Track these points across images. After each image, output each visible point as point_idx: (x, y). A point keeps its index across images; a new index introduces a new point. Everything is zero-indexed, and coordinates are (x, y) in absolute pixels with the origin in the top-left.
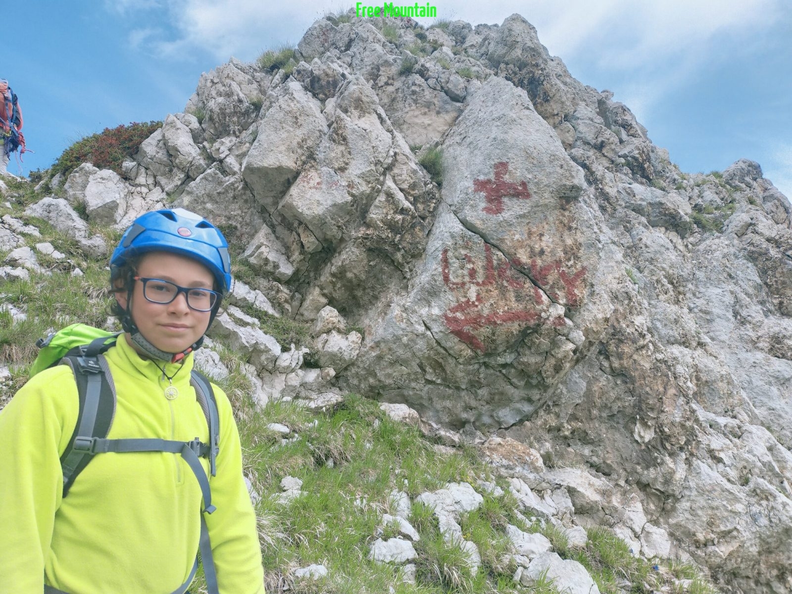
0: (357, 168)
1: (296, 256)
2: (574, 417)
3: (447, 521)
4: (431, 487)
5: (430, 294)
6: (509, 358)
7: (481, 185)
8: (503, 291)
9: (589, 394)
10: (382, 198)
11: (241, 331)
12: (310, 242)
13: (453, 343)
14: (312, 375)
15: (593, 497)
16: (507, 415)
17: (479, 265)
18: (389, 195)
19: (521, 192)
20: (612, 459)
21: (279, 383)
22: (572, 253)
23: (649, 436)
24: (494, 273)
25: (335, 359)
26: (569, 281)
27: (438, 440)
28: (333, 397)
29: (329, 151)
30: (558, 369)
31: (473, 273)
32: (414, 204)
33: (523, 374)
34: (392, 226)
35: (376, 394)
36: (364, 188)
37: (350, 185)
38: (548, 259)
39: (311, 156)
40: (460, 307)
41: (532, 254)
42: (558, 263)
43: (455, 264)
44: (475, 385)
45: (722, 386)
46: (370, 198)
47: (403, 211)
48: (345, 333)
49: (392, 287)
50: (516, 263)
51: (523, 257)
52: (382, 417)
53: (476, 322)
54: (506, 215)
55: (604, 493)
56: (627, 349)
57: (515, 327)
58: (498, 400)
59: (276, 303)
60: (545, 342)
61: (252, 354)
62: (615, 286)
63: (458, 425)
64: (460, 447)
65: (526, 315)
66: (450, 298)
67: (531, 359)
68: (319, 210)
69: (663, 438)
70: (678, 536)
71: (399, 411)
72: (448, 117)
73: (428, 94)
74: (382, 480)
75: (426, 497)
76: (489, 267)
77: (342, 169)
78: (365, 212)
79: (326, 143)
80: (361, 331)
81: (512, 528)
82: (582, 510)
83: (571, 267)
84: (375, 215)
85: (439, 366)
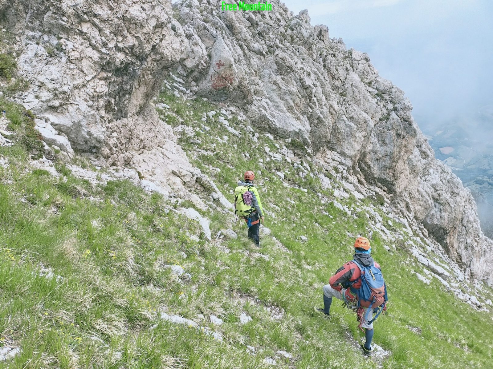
0: (197, 59)
1: (187, 72)
2: (233, 99)
3: (211, 116)
4: (209, 112)
5: (209, 82)
6: (222, 91)
7: (217, 64)
8: (221, 81)
9: (236, 95)
10: (201, 64)
11: (180, 88)
12: (189, 71)
13: (213, 89)
14: (191, 94)
15: (234, 111)
16: (223, 99)
17: (217, 77)
18: (202, 64)
19: (223, 65)
20: (239, 105)
21: (187, 95)
22: (231, 75)
23: (246, 101)
24: (219, 78)
25: (195, 91)
26: (231, 80)
27: (212, 104)
28: (195, 97)
29: (191, 55)
30: (230, 93)
31: (216, 78)
32: (206, 64)
33: (224, 93)
34: (203, 69)
35: (201, 96)
36: (198, 62)
37: (196, 62)
38: (228, 76)
39: (189, 56)
40: (214, 84)
41: (225, 75)
42: (229, 77)
43: (213, 77)
44: (217, 95)
45: (261, 92)
46: (199, 64)
47: (205, 66)
48: (196, 86)
49: (203, 79)
50: (222, 77)
51: (224, 76)
52: (203, 100)
53: (216, 86)
54: (221, 69)
55: (236, 111)
56: (243, 87)
57: (222, 87)
58: (221, 97)
59: (184, 81)
60: (227, 89)
61: (182, 91)
62: (242, 76)
63: (215, 101)
64: (214, 104)
65: (224, 85)
66: (212, 82)
67: (226, 91)
68: (191, 67)
69: (247, 102)
70: (248, 117)
71: (205, 99)
72: (213, 41)
73: (209, 36)
74: (203, 111)
75: (208, 113)
76: (218, 77)
77: (194, 59)
78: (198, 66)
79: (191, 53)
80: (199, 86)
81: (220, 117)
82: (232, 113)
83: (231, 77)
84: (200, 67)
85: (211, 93)
